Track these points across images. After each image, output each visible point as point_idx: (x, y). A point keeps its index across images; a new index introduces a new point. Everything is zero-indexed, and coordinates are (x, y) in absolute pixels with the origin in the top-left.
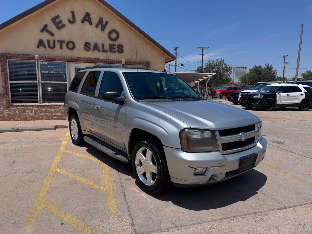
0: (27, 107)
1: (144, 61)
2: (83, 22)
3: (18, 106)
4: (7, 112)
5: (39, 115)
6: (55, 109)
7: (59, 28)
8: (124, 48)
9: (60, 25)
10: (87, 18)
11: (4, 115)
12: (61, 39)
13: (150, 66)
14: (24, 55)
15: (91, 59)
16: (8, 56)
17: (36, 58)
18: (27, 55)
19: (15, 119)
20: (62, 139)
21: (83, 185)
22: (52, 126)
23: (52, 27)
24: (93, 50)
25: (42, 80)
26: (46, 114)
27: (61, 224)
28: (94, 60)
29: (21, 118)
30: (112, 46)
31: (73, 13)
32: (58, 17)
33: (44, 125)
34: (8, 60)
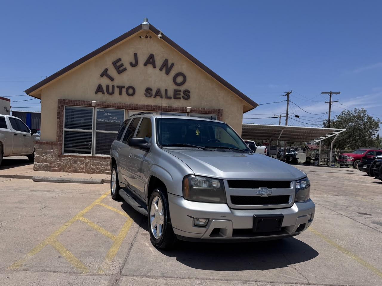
0: (78, 158)
1: (214, 109)
2: (145, 64)
3: (70, 156)
4: (59, 162)
5: (90, 168)
6: (108, 162)
7: (120, 72)
8: (191, 94)
9: (121, 69)
10: (151, 60)
11: (55, 165)
12: (120, 84)
13: (222, 115)
14: (81, 101)
15: (151, 106)
16: (65, 102)
17: (93, 105)
18: (84, 101)
19: (65, 171)
20: (103, 193)
21: (96, 233)
22: (99, 180)
23: (112, 72)
24: (155, 97)
25: (97, 129)
26: (98, 167)
27: (58, 257)
28: (155, 108)
29: (71, 169)
30: (176, 91)
31: (136, 55)
32: (120, 60)
33: (91, 178)
34: (66, 107)
